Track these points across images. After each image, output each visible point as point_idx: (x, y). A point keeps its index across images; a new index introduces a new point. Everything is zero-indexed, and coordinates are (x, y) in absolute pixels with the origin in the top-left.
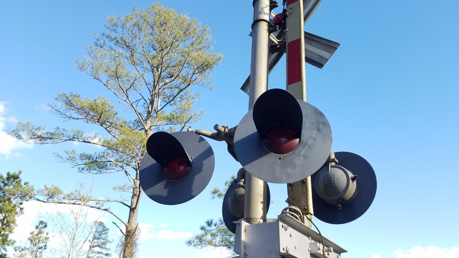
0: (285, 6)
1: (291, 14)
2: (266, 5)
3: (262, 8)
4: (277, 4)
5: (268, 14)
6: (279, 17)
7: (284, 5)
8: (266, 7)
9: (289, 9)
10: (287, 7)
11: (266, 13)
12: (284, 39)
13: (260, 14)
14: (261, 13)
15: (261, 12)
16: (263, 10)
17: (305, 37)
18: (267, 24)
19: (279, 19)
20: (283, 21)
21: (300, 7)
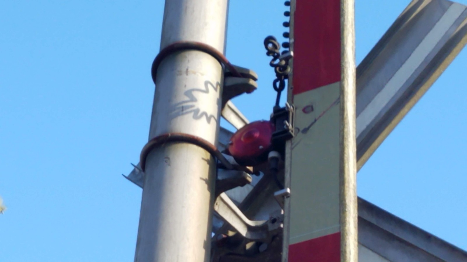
0: (284, 94)
1: (305, 131)
2: (207, 83)
3: (189, 93)
4: (252, 82)
5: (212, 116)
6: (257, 135)
7: (279, 90)
8: (207, 91)
9: (299, 111)
10: (290, 99)
11: (205, 114)
12: (274, 221)
13: (178, 115)
14: (182, 110)
15: (183, 108)
16: (194, 99)
17: (362, 222)
18: (207, 155)
19: (258, 142)
20: (272, 154)
21: (342, 110)
